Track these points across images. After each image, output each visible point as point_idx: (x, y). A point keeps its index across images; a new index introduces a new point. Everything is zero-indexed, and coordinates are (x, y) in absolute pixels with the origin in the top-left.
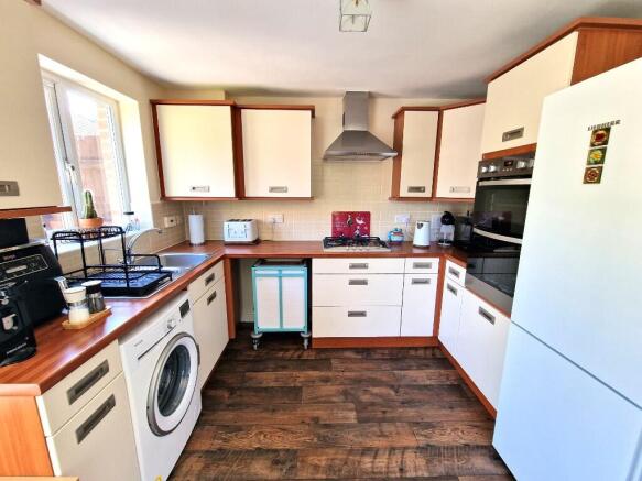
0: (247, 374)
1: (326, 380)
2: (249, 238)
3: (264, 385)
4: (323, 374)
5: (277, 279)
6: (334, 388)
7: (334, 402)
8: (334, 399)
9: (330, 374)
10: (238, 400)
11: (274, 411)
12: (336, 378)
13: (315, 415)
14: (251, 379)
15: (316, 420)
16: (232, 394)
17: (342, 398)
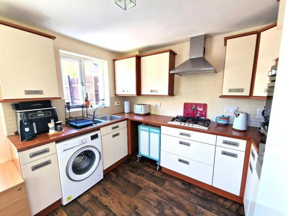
0: (128, 171)
1: (155, 191)
2: (142, 113)
3: (129, 180)
4: (156, 186)
5: (148, 133)
6: (156, 197)
7: (150, 204)
8: (152, 203)
9: (160, 188)
10: (117, 180)
11: (124, 193)
12: (161, 192)
13: (137, 205)
14: (127, 174)
15: (136, 208)
16: (116, 177)
17: (156, 204)
